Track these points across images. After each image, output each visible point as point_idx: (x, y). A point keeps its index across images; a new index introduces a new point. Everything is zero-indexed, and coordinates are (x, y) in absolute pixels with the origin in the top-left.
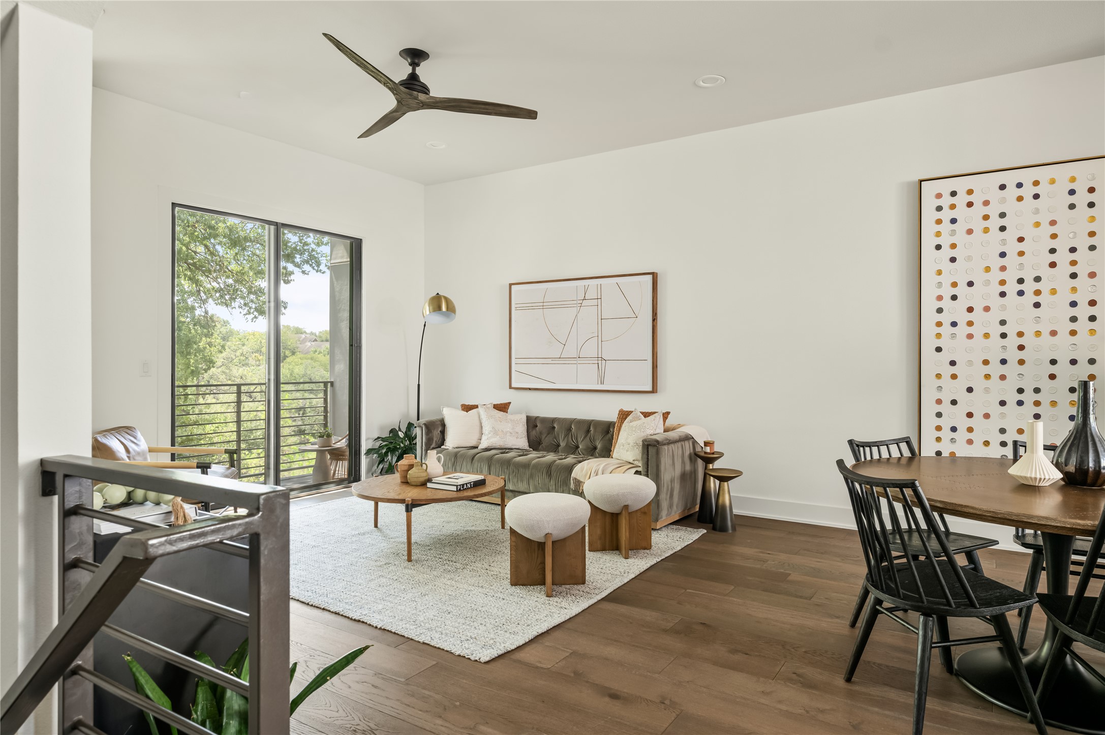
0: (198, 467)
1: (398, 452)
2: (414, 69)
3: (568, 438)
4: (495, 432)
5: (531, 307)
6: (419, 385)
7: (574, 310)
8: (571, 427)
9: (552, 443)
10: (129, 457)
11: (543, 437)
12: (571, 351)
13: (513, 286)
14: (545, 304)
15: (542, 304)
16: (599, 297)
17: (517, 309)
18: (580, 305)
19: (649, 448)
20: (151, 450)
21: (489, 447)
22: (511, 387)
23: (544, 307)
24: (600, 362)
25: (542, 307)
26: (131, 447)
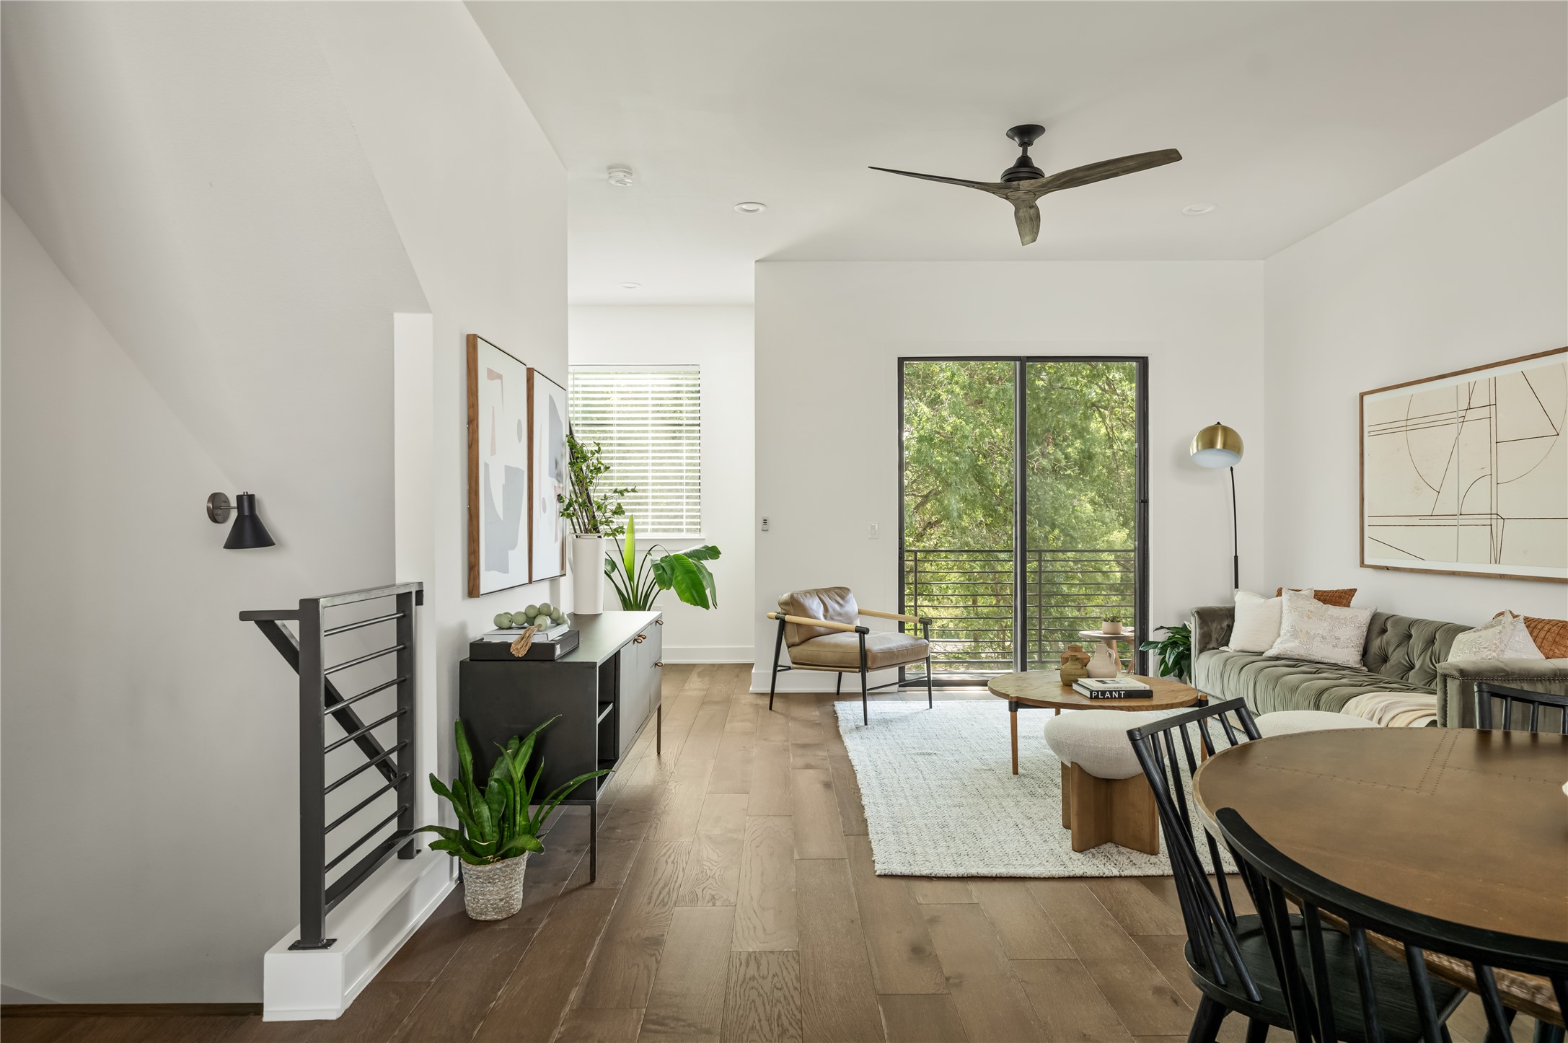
0: (857, 631)
1: (1179, 649)
2: (1025, 151)
3: (1425, 656)
4: (1295, 634)
5: (1388, 430)
6: (1236, 557)
7: (1453, 429)
8: (1435, 638)
9: (1400, 663)
10: (825, 617)
11: (1391, 650)
12: (1448, 505)
13: (1365, 397)
14: (1410, 422)
15: (1404, 423)
16: (1493, 402)
17: (1372, 434)
18: (1462, 419)
19: (1449, 680)
20: (860, 612)
21: (1280, 654)
22: (1362, 564)
23: (1409, 428)
24: (1494, 522)
25: (1405, 428)
26: (832, 607)
